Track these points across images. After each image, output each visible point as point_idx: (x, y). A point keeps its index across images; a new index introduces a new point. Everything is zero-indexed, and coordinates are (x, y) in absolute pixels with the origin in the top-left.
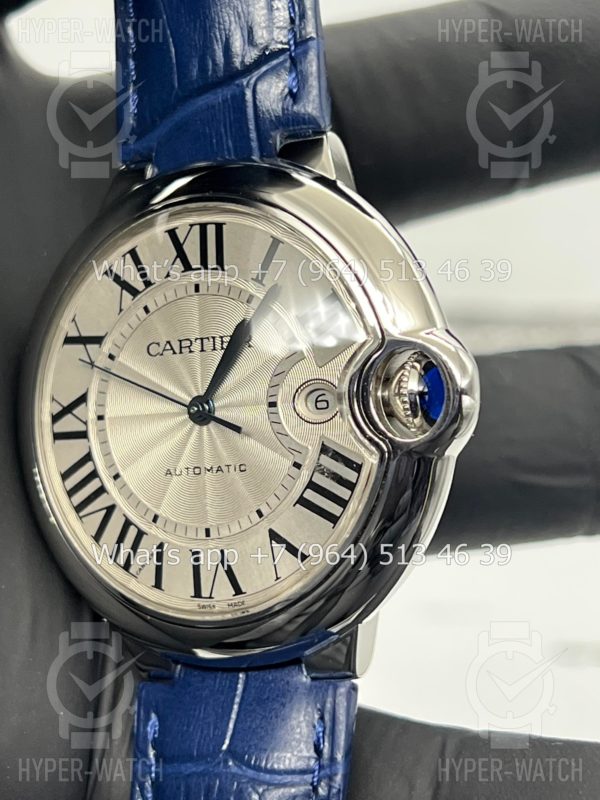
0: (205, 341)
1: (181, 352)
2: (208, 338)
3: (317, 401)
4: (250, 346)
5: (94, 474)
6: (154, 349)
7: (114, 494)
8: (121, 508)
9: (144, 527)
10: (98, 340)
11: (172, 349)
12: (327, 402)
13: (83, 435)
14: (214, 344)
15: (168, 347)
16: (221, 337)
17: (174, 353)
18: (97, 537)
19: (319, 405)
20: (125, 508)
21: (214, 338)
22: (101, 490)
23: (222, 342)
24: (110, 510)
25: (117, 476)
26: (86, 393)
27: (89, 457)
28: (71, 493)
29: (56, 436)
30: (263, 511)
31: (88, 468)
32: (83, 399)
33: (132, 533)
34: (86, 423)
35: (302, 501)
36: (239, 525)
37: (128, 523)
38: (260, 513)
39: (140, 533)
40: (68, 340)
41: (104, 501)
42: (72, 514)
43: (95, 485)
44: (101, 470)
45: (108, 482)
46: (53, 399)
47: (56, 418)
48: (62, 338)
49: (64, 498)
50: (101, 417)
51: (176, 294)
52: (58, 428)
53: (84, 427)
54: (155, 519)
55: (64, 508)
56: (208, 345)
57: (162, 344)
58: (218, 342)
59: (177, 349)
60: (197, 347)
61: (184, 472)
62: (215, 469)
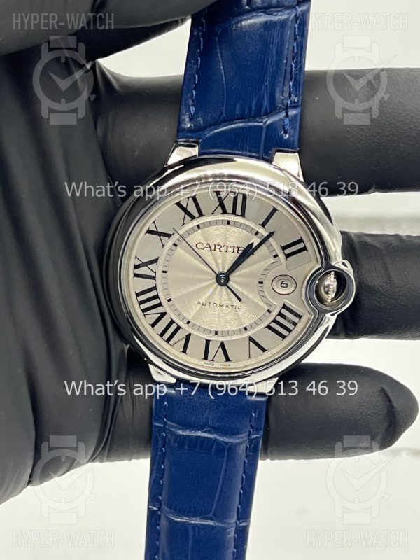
0: (229, 248)
1: (215, 250)
2: (231, 247)
3: (282, 283)
5: (157, 297)
6: (199, 246)
7: (166, 308)
8: (169, 315)
9: (181, 324)
10: (169, 236)
11: (210, 248)
12: (287, 285)
13: (154, 278)
14: (234, 250)
15: (208, 246)
16: (238, 248)
17: (211, 250)
18: (153, 325)
19: (283, 285)
20: (171, 315)
21: (234, 247)
22: (160, 305)
23: (238, 250)
24: (163, 315)
25: (169, 300)
26: (157, 259)
27: (154, 288)
28: (140, 303)
29: (136, 275)
30: (248, 328)
31: (153, 294)
32: (156, 261)
33: (174, 327)
34: (155, 273)
35: (269, 327)
36: (234, 332)
37: (172, 322)
38: (246, 329)
39: (179, 328)
40: (149, 232)
41: (160, 310)
42: (140, 312)
43: (156, 302)
44: (161, 296)
45: (164, 302)
46: (136, 257)
47: (136, 267)
48: (145, 229)
49: (136, 305)
50: (164, 272)
51: (216, 223)
52: (137, 271)
53: (154, 275)
54: (188, 323)
55: (136, 310)
56: (230, 250)
57: (205, 244)
58: (236, 249)
59: (213, 248)
60: (223, 249)
61: (208, 304)
62: (225, 305)
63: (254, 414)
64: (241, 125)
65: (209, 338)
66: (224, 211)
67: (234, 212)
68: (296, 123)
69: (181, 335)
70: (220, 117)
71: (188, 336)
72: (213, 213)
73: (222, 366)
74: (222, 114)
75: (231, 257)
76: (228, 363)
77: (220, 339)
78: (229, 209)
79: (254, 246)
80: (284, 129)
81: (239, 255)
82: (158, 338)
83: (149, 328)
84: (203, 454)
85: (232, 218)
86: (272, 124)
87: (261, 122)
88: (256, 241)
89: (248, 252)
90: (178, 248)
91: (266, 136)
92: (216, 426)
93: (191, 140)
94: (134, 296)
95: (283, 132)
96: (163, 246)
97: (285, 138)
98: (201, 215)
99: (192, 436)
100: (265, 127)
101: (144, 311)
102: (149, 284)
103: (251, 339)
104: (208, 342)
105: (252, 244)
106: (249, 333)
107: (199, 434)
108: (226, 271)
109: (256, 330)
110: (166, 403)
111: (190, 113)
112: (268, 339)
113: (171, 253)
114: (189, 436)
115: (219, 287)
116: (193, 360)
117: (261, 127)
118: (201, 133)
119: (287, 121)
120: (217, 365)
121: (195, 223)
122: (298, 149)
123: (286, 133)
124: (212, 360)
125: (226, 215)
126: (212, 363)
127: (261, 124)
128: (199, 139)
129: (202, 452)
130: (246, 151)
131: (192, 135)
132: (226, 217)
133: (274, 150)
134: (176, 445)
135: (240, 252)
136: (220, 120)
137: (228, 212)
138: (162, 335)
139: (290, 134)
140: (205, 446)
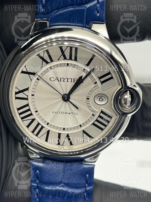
1: (61, 81)
2: (70, 79)
3: (100, 99)
4: (83, 83)
5: (29, 110)
6: (52, 79)
7: (35, 116)
8: (37, 120)
9: (44, 125)
10: (34, 74)
11: (58, 80)
12: (103, 99)
13: (27, 99)
14: (71, 80)
15: (57, 79)
16: (74, 79)
17: (59, 81)
18: (28, 126)
19: (100, 100)
20: (38, 120)
21: (72, 79)
22: (31, 114)
23: (74, 80)
24: (33, 120)
25: (36, 111)
26: (28, 88)
27: (27, 105)
28: (20, 114)
29: (17, 98)
30: (81, 125)
31: (27, 108)
32: (27, 89)
33: (40, 127)
34: (27, 96)
35: (94, 124)
36: (74, 128)
37: (39, 124)
38: (80, 126)
39: (42, 127)
40: (23, 72)
41: (31, 117)
42: (20, 120)
43: (29, 113)
44: (31, 109)
45: (33, 113)
46: (16, 88)
47: (16, 93)
48: (20, 71)
49: (18, 115)
50: (33, 95)
51: (61, 65)
52: (17, 96)
53: (27, 97)
54: (48, 124)
55: (18, 118)
56: (70, 80)
57: (55, 78)
58: (73, 80)
59: (60, 80)
60: (66, 80)
61: (58, 113)
62: (68, 113)
63: (88, 175)
64: (72, 9)
65: (60, 132)
66: (65, 58)
67: (71, 59)
68: (104, 7)
69: (44, 131)
70: (59, 5)
71: (48, 132)
72: (59, 60)
73: (68, 148)
74: (60, 3)
75: (70, 85)
76: (72, 146)
77: (66, 132)
78: (68, 57)
79: (83, 77)
80: (97, 10)
81: (74, 83)
82: (31, 134)
83: (26, 128)
84: (60, 199)
85: (70, 62)
86: (90, 7)
87: (84, 7)
88: (84, 75)
89: (80, 81)
90: (40, 81)
91: (87, 15)
92: (66, 182)
93: (44, 19)
94: (16, 110)
95: (96, 12)
96: (31, 80)
97: (98, 15)
98: (52, 61)
99: (53, 190)
100: (86, 9)
101: (22, 118)
102: (24, 102)
103: (84, 132)
104: (59, 135)
105: (82, 76)
106: (83, 128)
107: (58, 188)
108: (67, 93)
109: (87, 126)
110: (38, 171)
111: (43, 3)
112: (93, 131)
113: (36, 84)
114: (51, 190)
115: (65, 102)
116: (52, 145)
117: (84, 10)
118: (49, 15)
119: (98, 5)
120: (66, 148)
121: (48, 66)
122: (105, 22)
123: (98, 12)
124: (63, 145)
125: (66, 60)
126: (63, 146)
127: (84, 8)
128: (49, 18)
129: (60, 198)
130: (75, 23)
131: (45, 16)
132: (66, 62)
133: (92, 22)
134: (45, 195)
135: (75, 81)
136: (60, 7)
137: (67, 58)
138: (33, 132)
139: (100, 13)
140: (61, 195)
